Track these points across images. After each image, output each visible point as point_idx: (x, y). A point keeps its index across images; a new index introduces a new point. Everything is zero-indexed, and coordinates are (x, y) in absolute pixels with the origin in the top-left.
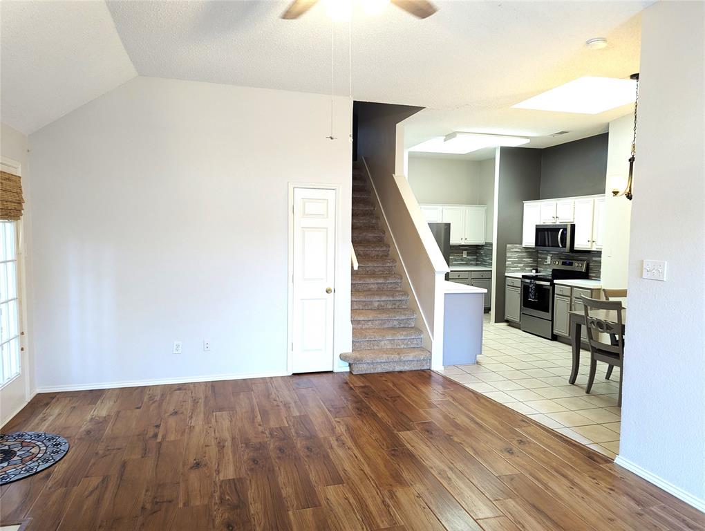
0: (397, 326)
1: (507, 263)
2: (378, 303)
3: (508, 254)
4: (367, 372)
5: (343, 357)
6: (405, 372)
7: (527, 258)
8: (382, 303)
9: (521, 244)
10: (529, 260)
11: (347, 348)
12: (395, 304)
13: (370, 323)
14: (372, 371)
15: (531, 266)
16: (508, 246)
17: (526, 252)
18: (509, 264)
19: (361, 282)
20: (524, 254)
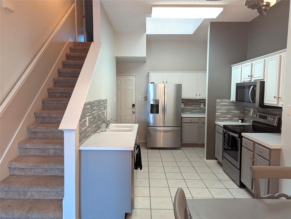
1: (216, 114)
3: (218, 107)
7: (235, 110)
9: (230, 99)
10: (237, 112)
15: (239, 117)
16: (218, 100)
17: (234, 105)
18: (219, 115)
20: (232, 107)
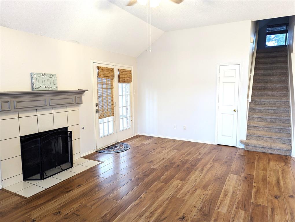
0: (279, 132)
2: (270, 119)
4: (252, 150)
5: (241, 142)
6: (274, 154)
8: (273, 120)
11: (244, 138)
12: (281, 121)
13: (262, 128)
14: (255, 150)
19: (263, 108)
